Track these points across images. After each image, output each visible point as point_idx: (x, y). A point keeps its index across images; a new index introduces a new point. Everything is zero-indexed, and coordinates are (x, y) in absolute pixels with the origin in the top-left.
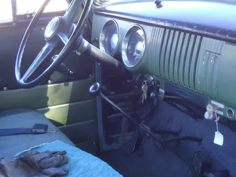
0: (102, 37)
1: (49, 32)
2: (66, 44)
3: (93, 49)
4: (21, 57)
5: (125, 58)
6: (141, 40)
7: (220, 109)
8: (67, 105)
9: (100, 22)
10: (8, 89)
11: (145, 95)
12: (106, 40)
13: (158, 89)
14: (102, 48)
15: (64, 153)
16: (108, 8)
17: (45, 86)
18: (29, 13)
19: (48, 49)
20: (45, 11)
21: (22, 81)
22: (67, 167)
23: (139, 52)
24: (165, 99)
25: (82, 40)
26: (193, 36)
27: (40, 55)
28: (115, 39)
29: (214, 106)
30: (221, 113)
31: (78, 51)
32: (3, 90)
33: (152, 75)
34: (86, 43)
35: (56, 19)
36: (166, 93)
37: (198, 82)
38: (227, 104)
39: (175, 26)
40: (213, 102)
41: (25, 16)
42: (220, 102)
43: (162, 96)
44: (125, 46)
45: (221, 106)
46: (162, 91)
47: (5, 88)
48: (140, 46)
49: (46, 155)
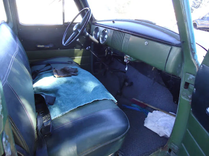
0: (94, 33)
1: (74, 29)
2: (80, 32)
3: (91, 36)
4: (65, 37)
5: (101, 40)
6: (107, 34)
7: (128, 58)
8: (81, 57)
9: (94, 27)
10: (60, 49)
11: (106, 53)
12: (96, 34)
13: (111, 51)
14: (93, 37)
15: (77, 69)
16: (97, 23)
17: (73, 49)
18: (69, 22)
19: (74, 34)
20: (74, 22)
21: (64, 45)
22: (77, 73)
23: (105, 38)
24: (113, 55)
25: (86, 33)
26: (122, 33)
27: (71, 36)
28: (98, 34)
29: (126, 56)
30: (129, 59)
31: (85, 36)
32: (58, 49)
33: (109, 47)
34: (87, 34)
35: (77, 24)
36: (113, 53)
37: (122, 49)
38: (131, 56)
39: (120, 30)
40: (127, 56)
41: (67, 23)
42: (128, 55)
43: (112, 54)
44: (101, 36)
45: (129, 57)
46: (112, 52)
47: (59, 49)
48: (106, 36)
49: (71, 69)
